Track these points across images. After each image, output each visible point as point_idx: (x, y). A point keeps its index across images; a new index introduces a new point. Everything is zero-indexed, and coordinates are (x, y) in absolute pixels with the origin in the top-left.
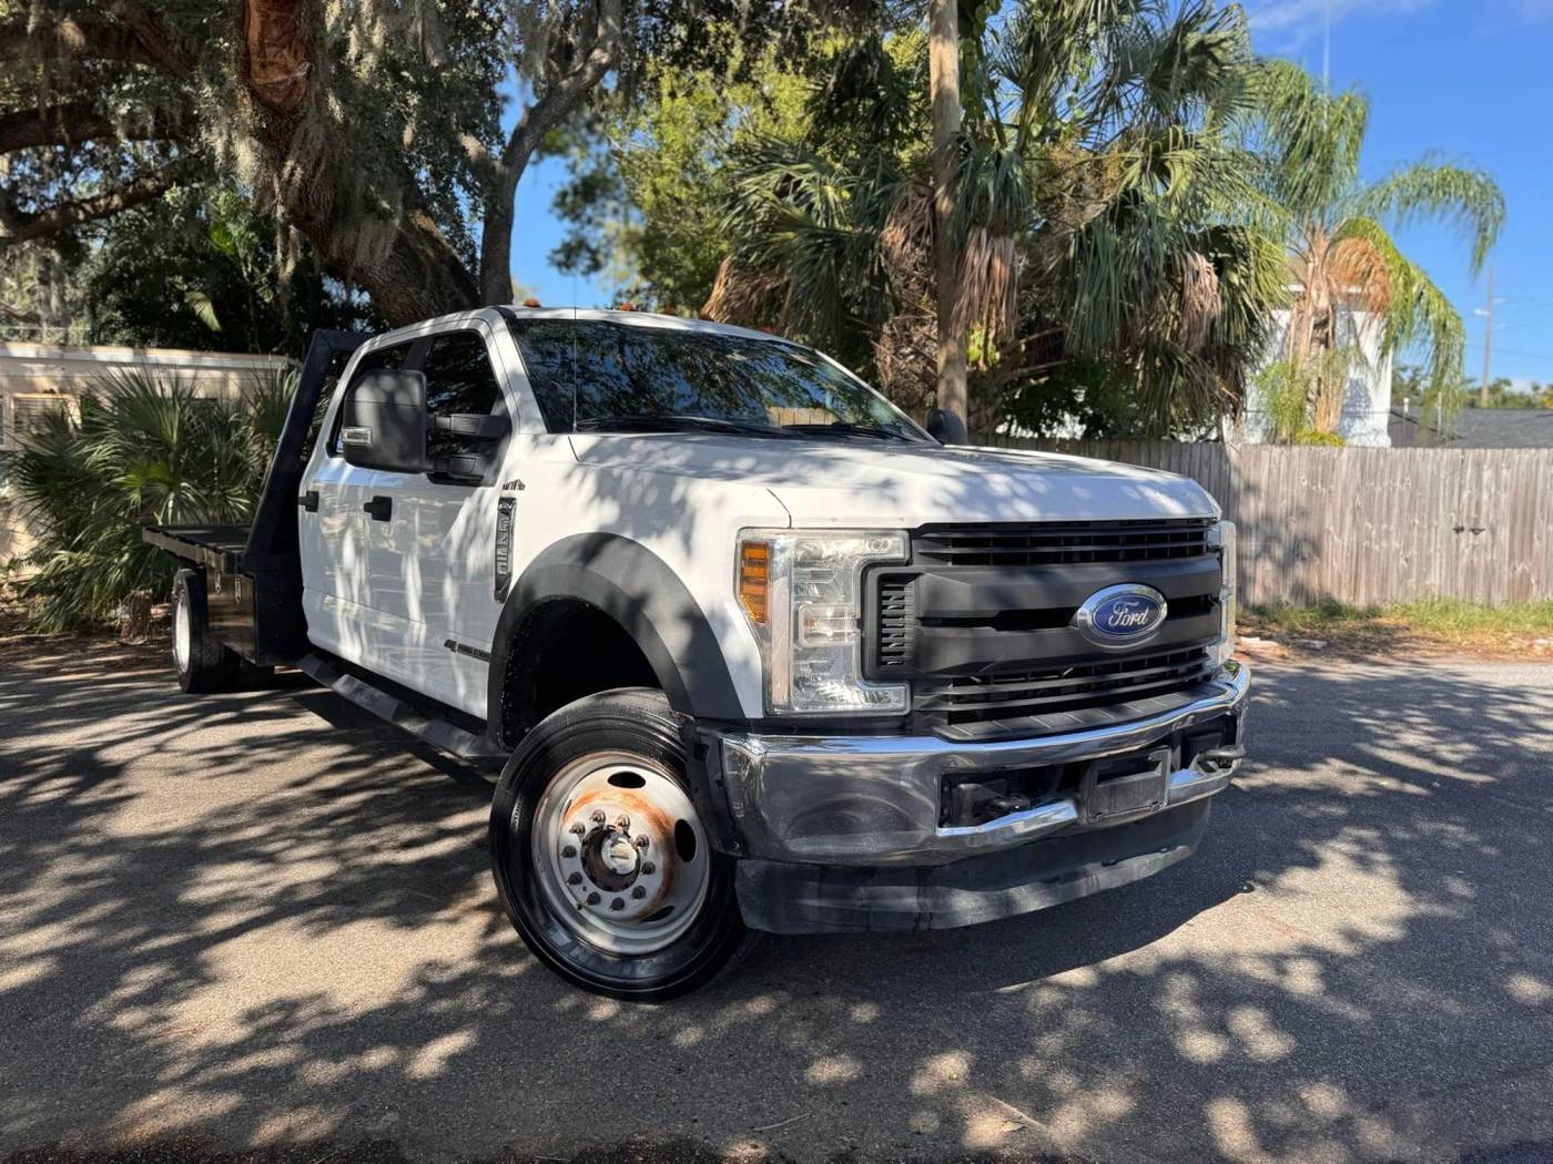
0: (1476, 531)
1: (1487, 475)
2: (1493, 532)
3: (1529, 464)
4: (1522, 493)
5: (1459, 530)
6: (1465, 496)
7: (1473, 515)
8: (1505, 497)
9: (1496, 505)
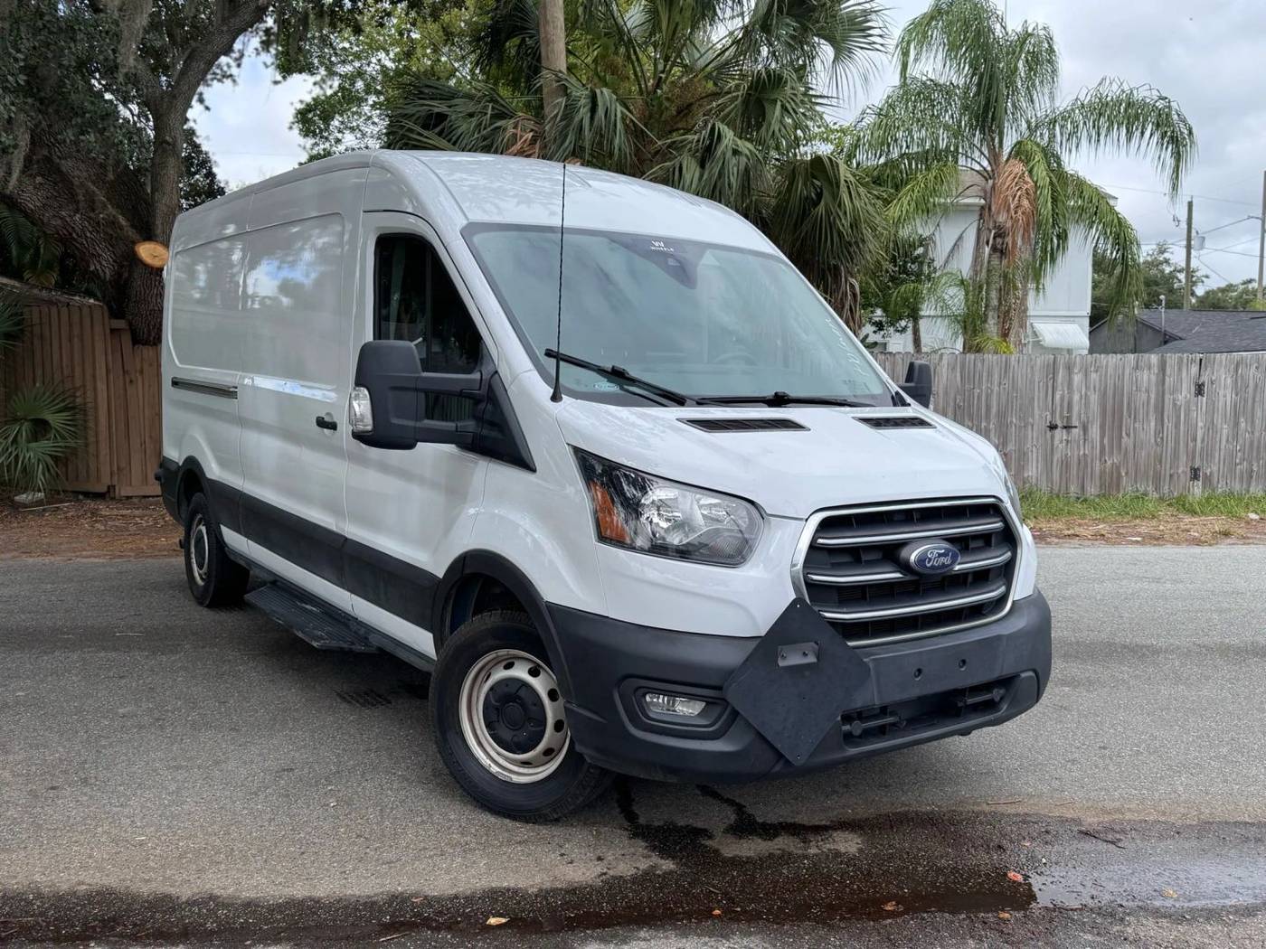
0: (1067, 428)
1: (1077, 378)
2: (1085, 429)
3: (1116, 368)
4: (1110, 392)
5: (1053, 427)
6: (1058, 397)
7: (1065, 414)
8: (1094, 398)
9: (1087, 405)
